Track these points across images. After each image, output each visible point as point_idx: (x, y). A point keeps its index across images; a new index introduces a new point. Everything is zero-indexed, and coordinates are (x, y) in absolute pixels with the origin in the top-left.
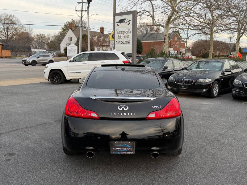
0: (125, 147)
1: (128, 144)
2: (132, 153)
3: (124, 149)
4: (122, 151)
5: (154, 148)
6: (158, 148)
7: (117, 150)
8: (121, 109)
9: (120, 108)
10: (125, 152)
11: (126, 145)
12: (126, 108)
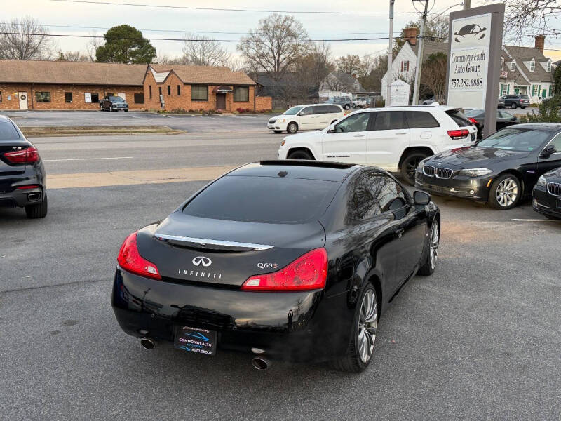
0: (199, 340)
1: (204, 334)
2: (210, 353)
3: (198, 343)
4: (194, 347)
5: (255, 350)
6: (262, 351)
7: (185, 344)
8: (197, 264)
9: (197, 261)
10: (199, 348)
11: (200, 336)
12: (207, 262)
